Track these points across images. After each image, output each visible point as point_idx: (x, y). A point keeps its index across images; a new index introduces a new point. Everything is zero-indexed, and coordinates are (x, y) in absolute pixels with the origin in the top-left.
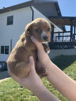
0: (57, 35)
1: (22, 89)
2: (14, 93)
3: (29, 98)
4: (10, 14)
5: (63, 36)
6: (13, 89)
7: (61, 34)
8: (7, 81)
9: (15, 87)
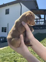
0: (36, 20)
1: (15, 53)
2: (10, 56)
3: (19, 59)
4: (7, 8)
5: (39, 21)
6: (10, 53)
7: (38, 20)
8: (5, 49)
9: (10, 52)
